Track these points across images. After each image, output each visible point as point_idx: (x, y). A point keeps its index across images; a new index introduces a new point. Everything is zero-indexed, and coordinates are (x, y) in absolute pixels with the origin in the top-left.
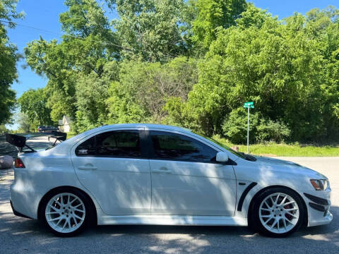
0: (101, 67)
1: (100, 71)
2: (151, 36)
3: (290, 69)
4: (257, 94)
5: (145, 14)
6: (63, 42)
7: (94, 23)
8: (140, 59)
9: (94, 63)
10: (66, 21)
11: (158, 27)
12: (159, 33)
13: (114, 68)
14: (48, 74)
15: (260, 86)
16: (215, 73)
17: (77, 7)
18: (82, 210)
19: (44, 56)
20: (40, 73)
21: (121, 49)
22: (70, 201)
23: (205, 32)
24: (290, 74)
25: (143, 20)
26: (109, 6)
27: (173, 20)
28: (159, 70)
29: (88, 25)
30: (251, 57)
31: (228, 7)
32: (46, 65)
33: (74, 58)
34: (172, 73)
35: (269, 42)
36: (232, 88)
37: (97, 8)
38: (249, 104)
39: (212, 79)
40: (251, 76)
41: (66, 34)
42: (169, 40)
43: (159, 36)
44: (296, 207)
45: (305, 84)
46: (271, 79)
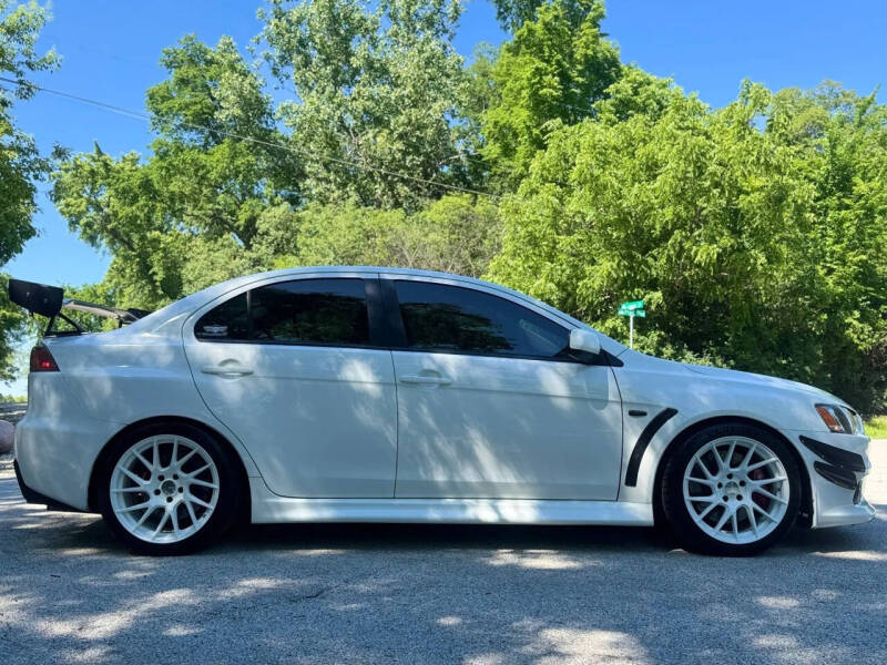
0: (251, 221)
1: (249, 232)
2: (382, 143)
3: (734, 219)
4: (652, 285)
5: (366, 91)
6: (156, 158)
7: (237, 111)
8: (351, 201)
9: (232, 213)
10: (163, 107)
11: (398, 122)
12: (401, 137)
13: (284, 225)
14: (112, 243)
15: (658, 265)
16: (544, 228)
17: (192, 72)
18: (211, 481)
19: (104, 195)
20: (92, 239)
21: (304, 176)
22: (179, 458)
23: (516, 135)
24: (736, 233)
25: (359, 105)
26: (275, 72)
27: (436, 106)
28: (400, 227)
29: (221, 116)
30: (635, 190)
31: (574, 74)
32: (107, 219)
33: (182, 197)
34: (432, 236)
35: (680, 152)
36: (588, 269)
37: (245, 74)
38: (633, 306)
39: (536, 245)
40: (637, 239)
41: (162, 137)
42: (427, 155)
43: (399, 145)
44: (781, 475)
45: (774, 257)
46: (687, 245)
